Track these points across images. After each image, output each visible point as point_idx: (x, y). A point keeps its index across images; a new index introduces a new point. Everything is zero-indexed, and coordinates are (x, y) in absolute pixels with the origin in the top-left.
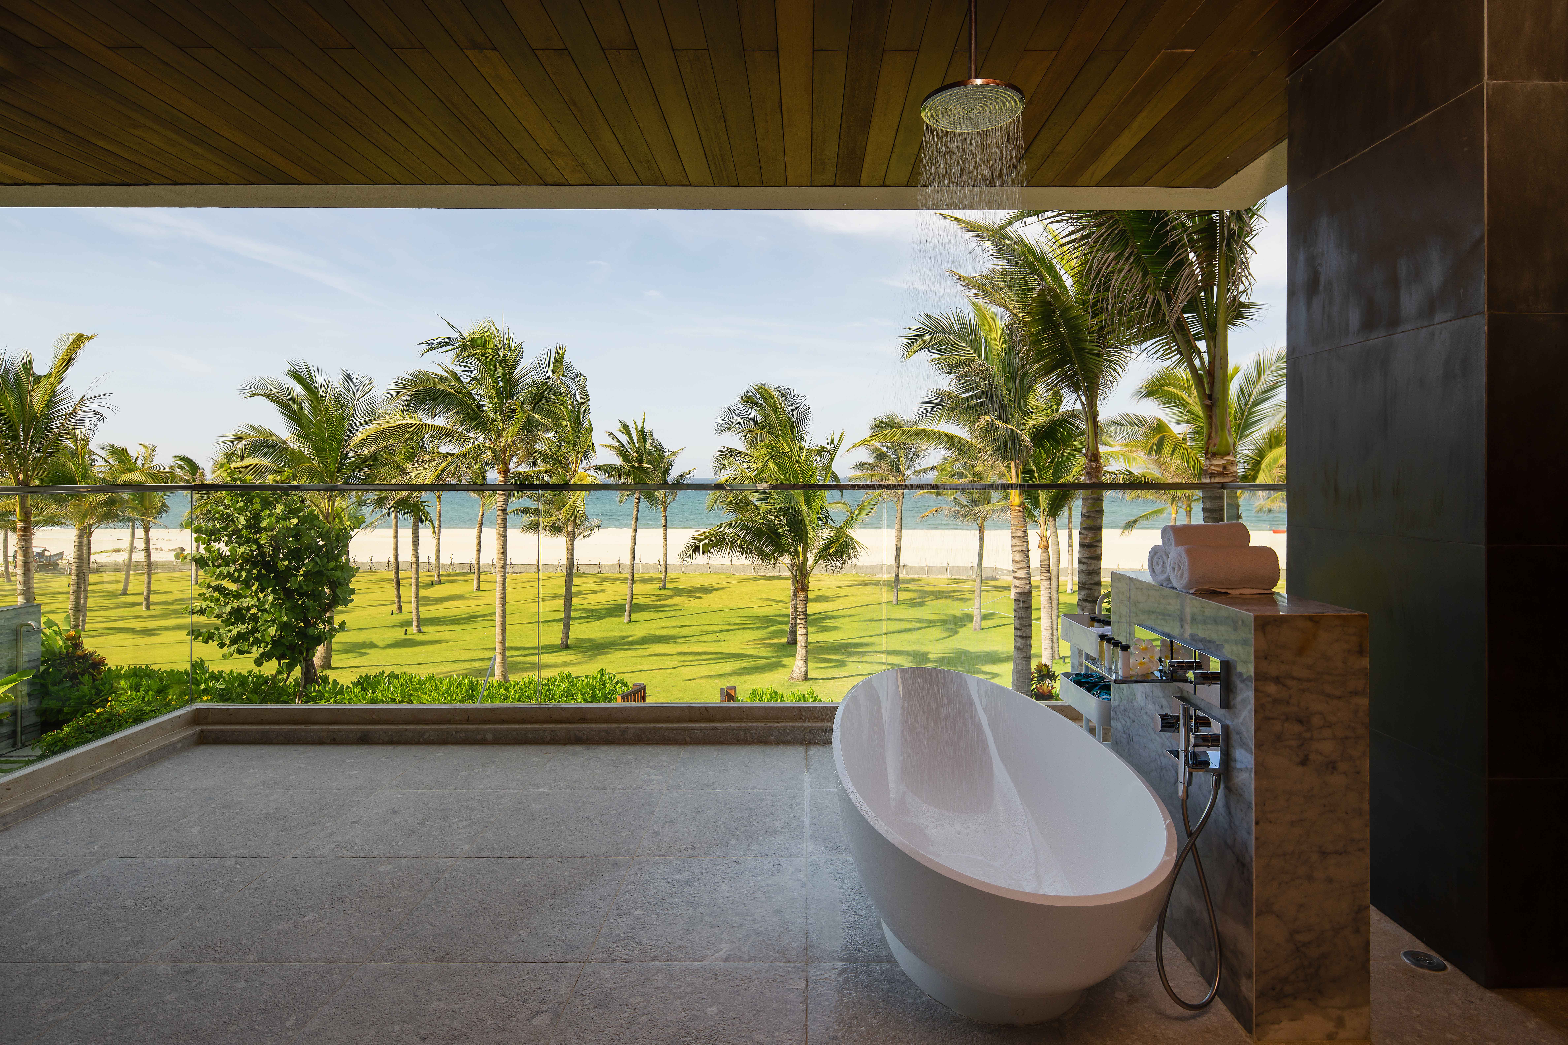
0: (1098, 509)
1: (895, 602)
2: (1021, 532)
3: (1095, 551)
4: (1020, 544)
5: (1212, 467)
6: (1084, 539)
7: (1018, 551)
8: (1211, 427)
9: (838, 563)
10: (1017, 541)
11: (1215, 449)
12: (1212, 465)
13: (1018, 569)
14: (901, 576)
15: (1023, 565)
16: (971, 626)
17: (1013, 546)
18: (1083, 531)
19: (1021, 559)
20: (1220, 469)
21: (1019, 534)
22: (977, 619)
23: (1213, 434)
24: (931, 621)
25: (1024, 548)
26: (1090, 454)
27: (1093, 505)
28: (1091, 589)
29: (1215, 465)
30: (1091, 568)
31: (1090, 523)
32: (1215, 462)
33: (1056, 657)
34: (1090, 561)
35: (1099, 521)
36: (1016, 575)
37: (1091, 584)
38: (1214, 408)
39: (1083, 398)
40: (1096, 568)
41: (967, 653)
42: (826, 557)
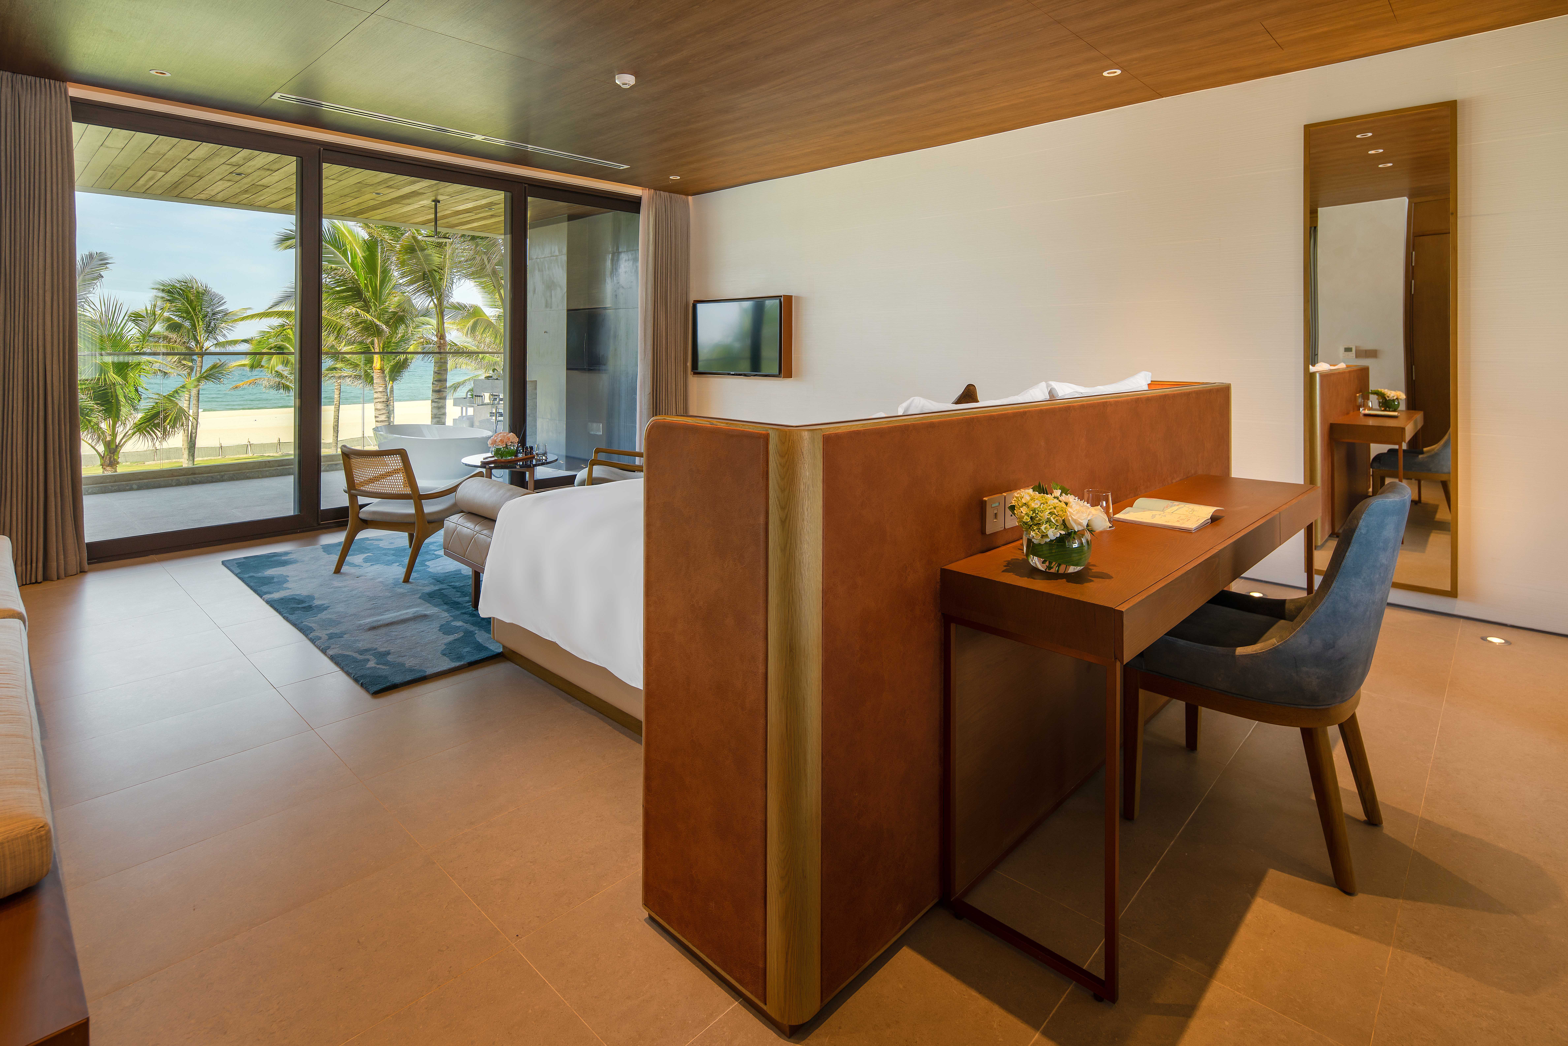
0: (444, 368)
2: (382, 388)
3: (443, 394)
4: (382, 397)
6: (435, 387)
9: (159, 434)
13: (380, 415)
18: (435, 382)
19: (383, 407)
26: (439, 335)
27: (440, 366)
28: (439, 418)
30: (440, 405)
31: (439, 377)
34: (439, 401)
35: (445, 376)
36: (378, 419)
37: (439, 415)
39: (435, 300)
40: (443, 405)
42: (145, 429)
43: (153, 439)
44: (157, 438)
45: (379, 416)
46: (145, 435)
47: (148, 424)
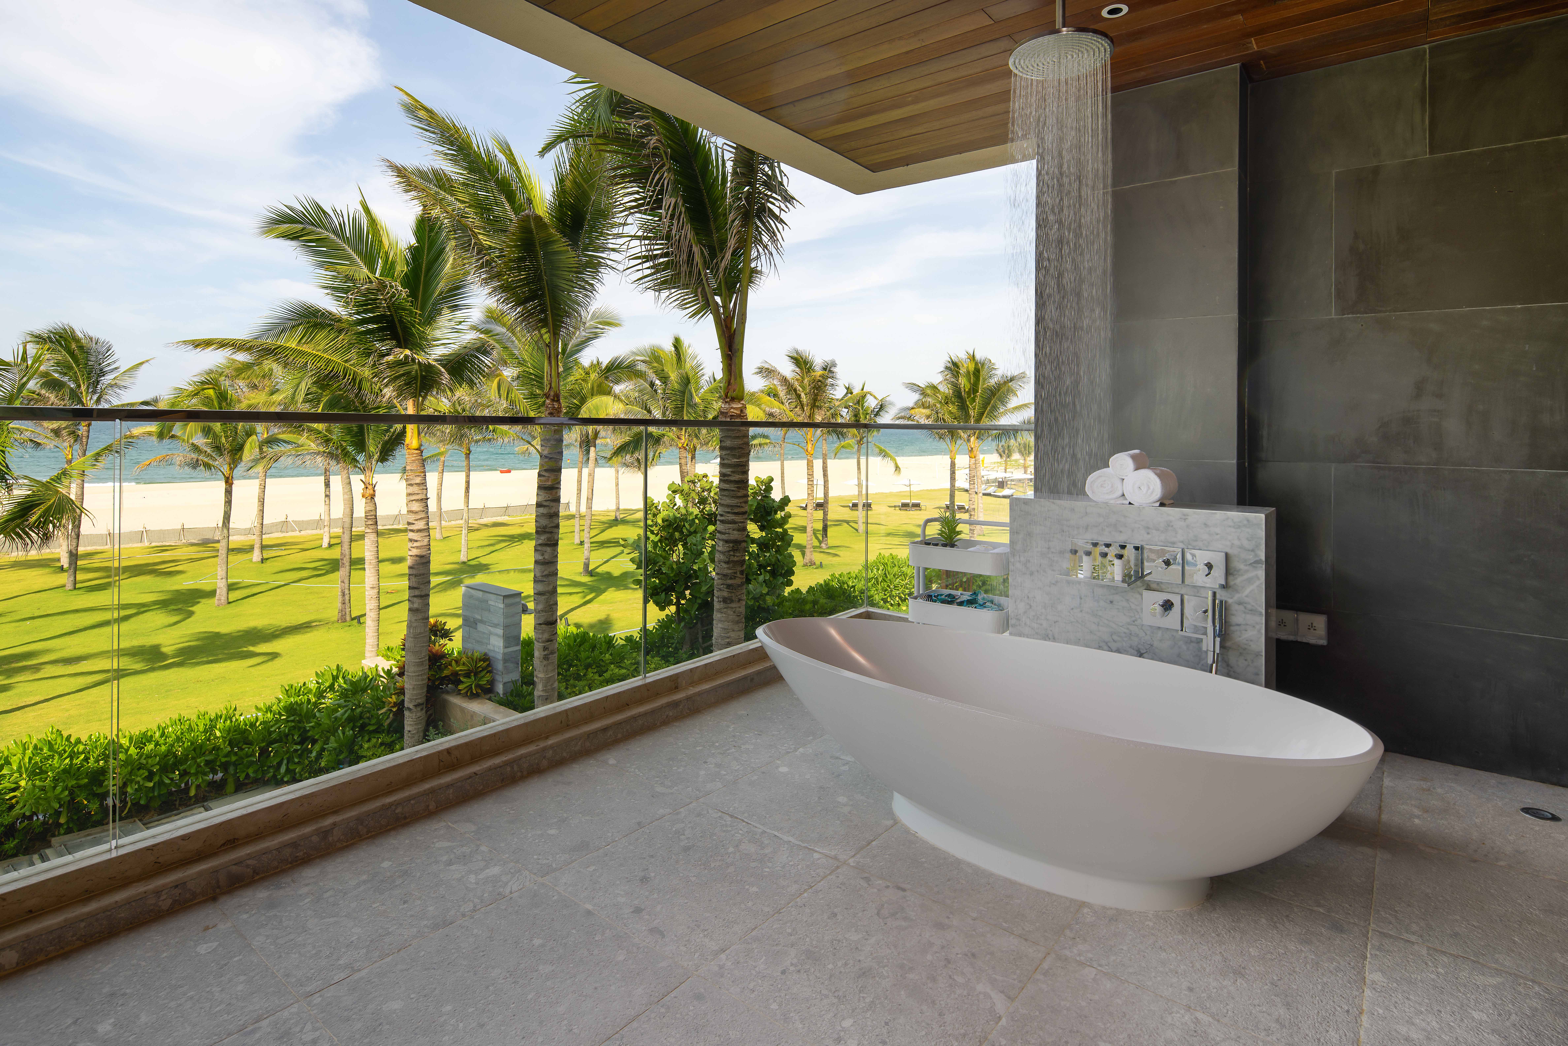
0: (559, 450)
1: (70, 586)
3: (556, 493)
4: (420, 492)
5: (732, 410)
6: (545, 481)
7: (417, 500)
8: (731, 374)
10: (415, 489)
11: (734, 394)
12: (732, 408)
13: (417, 520)
14: (81, 550)
15: (423, 515)
16: (215, 601)
17: (409, 495)
18: (544, 473)
19: (419, 508)
20: (738, 412)
21: (418, 480)
22: (222, 591)
23: (732, 381)
24: (143, 605)
25: (424, 497)
27: (555, 446)
29: (734, 408)
30: (552, 511)
31: (552, 464)
32: (734, 406)
33: (348, 618)
34: (552, 504)
35: (560, 463)
37: (552, 527)
38: (733, 358)
41: (218, 635)
42: (14, 531)
43: (26, 545)
44: (32, 543)
45: (416, 522)
46: (14, 539)
47: (19, 521)
